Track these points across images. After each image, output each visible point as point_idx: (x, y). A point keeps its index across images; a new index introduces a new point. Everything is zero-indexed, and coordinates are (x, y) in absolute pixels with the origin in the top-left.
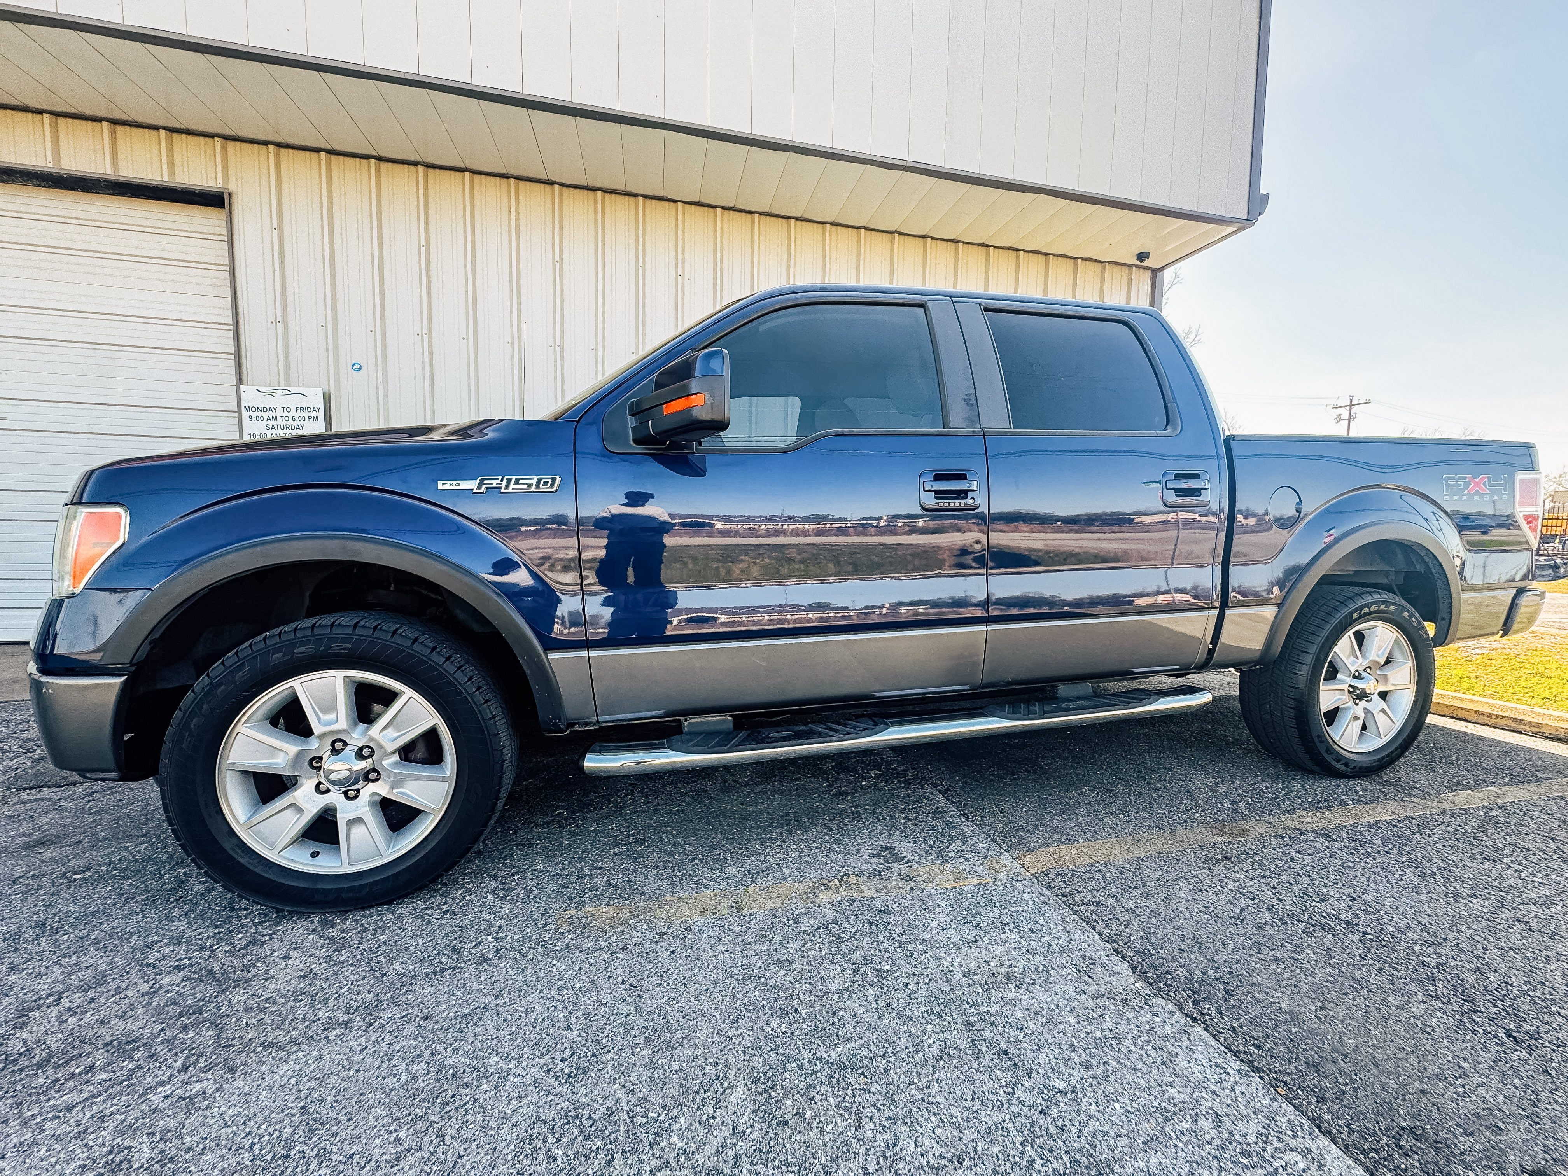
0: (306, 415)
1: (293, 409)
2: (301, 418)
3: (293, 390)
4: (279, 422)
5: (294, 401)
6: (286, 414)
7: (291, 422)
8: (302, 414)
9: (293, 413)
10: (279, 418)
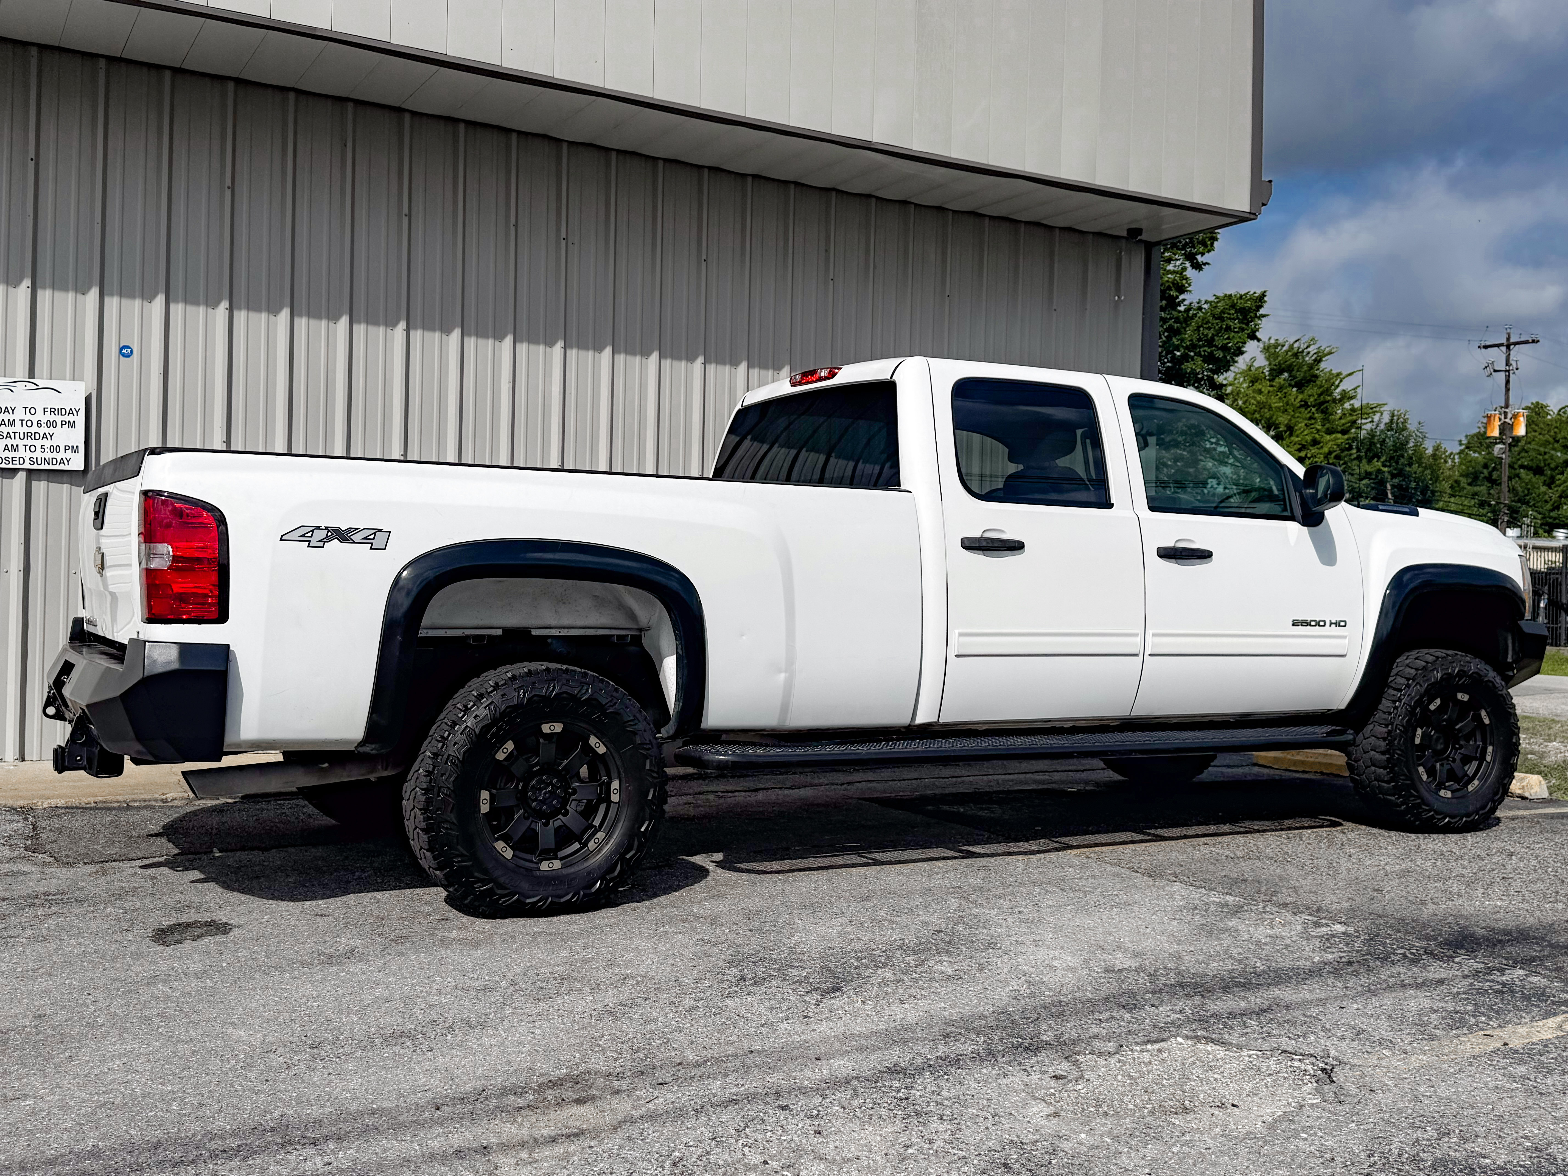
0: (59, 419)
1: (40, 411)
2: (51, 424)
3: (41, 383)
4: (18, 428)
5: (41, 400)
6: (28, 416)
7: (33, 430)
8: (52, 418)
9: (39, 416)
10: (18, 423)
